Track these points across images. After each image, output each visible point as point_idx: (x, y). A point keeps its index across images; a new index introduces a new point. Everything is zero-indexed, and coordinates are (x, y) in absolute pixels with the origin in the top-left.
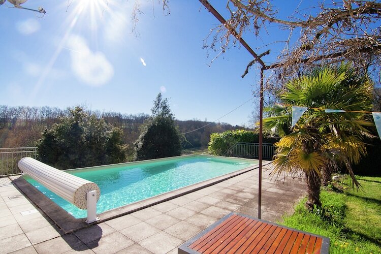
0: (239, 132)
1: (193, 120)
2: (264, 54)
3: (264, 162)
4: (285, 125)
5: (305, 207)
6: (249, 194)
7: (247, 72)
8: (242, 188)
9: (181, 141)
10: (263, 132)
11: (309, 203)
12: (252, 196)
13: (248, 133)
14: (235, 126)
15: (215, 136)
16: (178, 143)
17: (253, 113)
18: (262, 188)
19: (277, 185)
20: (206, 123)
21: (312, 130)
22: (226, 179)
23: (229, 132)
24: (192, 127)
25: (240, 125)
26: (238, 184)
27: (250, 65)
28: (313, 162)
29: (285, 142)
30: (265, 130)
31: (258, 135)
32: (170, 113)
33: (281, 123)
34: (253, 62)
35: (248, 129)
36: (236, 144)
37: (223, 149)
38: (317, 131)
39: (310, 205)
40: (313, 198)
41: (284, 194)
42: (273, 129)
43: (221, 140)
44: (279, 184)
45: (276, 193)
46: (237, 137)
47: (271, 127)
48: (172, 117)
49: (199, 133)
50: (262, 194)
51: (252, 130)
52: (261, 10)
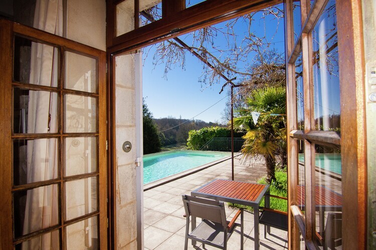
0: (214, 128)
1: (168, 118)
2: (233, 79)
3: (235, 154)
4: (250, 123)
5: (265, 182)
6: (225, 177)
7: (222, 90)
8: (219, 173)
9: (160, 139)
10: (234, 128)
11: (268, 178)
12: (227, 178)
13: (221, 129)
14: (208, 122)
15: (192, 133)
16: (158, 140)
17: (225, 110)
18: (235, 173)
19: (246, 170)
20: (181, 121)
21: (268, 126)
22: (206, 168)
23: (205, 129)
24: (168, 125)
25: (213, 122)
26: (216, 171)
27: (225, 85)
28: (268, 148)
29: (250, 135)
30: (235, 127)
31: (230, 131)
32: (148, 112)
33: (247, 121)
34: (226, 84)
35: (220, 125)
36: (212, 139)
37: (200, 144)
38: (271, 127)
39: (268, 180)
40: (271, 175)
41: (251, 176)
42: (241, 126)
43: (199, 136)
44: (247, 169)
45: (245, 175)
46: (212, 133)
47: (240, 124)
48: (151, 116)
49: (175, 131)
50: (234, 177)
51: (225, 126)
52: (231, 68)
